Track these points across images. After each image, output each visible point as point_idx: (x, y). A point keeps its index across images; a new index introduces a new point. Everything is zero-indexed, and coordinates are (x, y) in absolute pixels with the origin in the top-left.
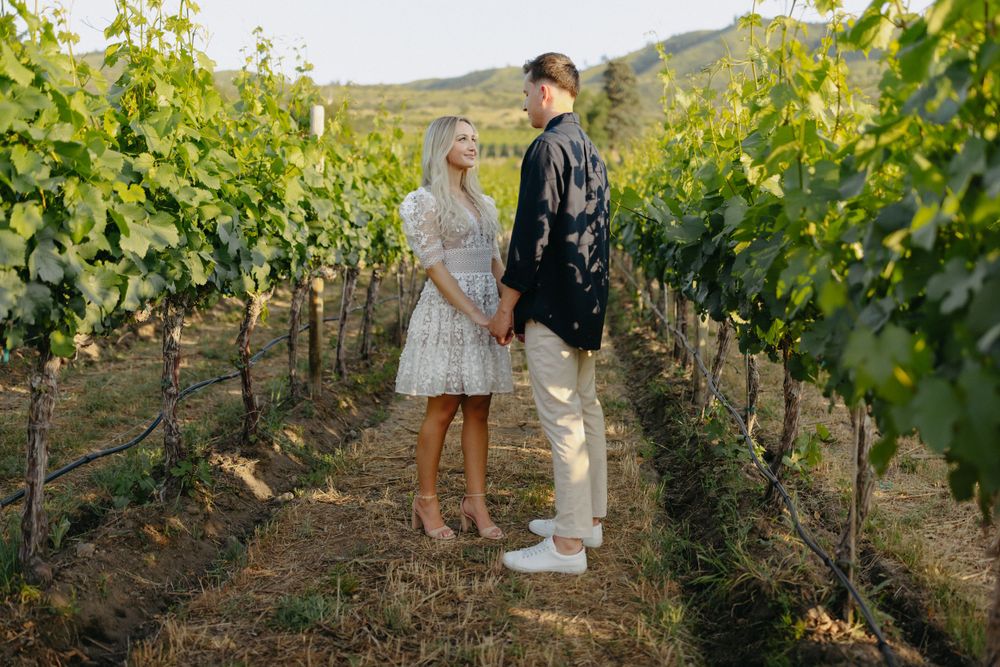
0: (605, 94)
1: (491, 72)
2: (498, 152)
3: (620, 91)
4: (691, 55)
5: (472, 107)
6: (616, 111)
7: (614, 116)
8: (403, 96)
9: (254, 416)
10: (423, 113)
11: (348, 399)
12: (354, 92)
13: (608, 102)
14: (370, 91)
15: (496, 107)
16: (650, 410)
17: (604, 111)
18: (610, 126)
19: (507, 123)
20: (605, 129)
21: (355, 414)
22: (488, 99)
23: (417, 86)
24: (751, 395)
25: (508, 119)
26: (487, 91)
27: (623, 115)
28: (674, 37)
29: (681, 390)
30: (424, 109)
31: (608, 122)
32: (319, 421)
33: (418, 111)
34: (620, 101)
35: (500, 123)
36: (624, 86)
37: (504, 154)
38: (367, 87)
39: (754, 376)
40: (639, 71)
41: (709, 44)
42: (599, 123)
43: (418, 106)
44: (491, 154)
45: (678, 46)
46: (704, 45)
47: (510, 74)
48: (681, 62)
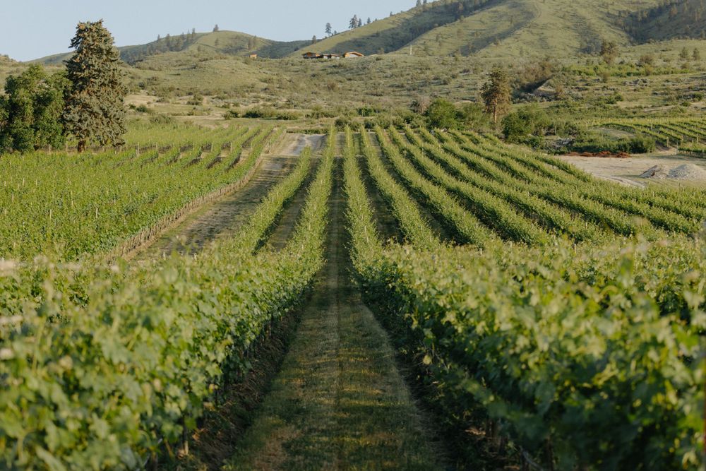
45: (461, 7)
46: (494, 9)
47: (216, 43)
48: (459, 32)
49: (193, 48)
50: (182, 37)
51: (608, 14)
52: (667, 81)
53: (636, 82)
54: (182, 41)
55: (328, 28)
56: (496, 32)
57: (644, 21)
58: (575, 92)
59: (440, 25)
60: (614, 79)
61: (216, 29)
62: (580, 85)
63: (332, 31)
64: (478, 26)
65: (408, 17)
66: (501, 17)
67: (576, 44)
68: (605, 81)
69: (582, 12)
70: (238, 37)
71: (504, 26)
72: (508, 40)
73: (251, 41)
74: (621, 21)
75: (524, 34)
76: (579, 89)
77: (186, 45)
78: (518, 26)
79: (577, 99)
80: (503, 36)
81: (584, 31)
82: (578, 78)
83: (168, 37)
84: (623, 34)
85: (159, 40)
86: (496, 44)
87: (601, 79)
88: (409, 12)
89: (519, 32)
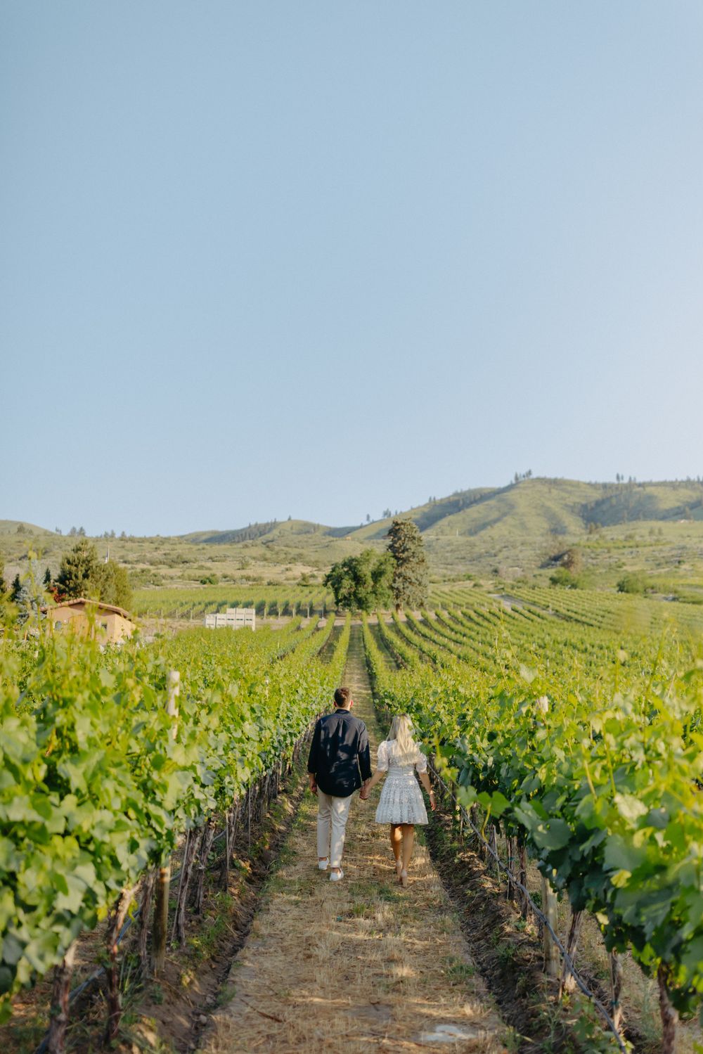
0: (390, 553)
1: (273, 526)
2: (280, 611)
3: (406, 550)
4: (474, 512)
5: (253, 562)
6: (401, 570)
7: (400, 575)
8: (181, 550)
9: (117, 1018)
10: (201, 567)
11: (190, 973)
12: (129, 545)
13: (393, 561)
14: (146, 545)
15: (278, 562)
16: (497, 973)
17: (389, 569)
18: (395, 585)
19: (287, 579)
20: (391, 588)
21: (196, 989)
22: (268, 555)
23: (195, 539)
24: (616, 988)
25: (289, 574)
26: (266, 544)
27: (409, 574)
28: (456, 494)
29: (528, 953)
30: (203, 563)
31: (394, 581)
32: (168, 1006)
33: (196, 565)
34: (405, 560)
35: (281, 578)
36: (409, 545)
37: (286, 612)
38: (142, 540)
39: (617, 969)
40: (423, 528)
41: (492, 502)
42: (384, 582)
43: (196, 560)
44: (273, 612)
45: (461, 502)
46: (486, 503)
47: (292, 528)
48: (464, 519)
49: (276, 532)
50: (268, 524)
51: (566, 505)
52: (654, 551)
53: (632, 553)
54: (268, 527)
55: (368, 517)
56: (490, 519)
57: (592, 509)
58: (590, 560)
59: (450, 514)
60: (616, 551)
61: (289, 519)
62: (593, 555)
63: (371, 519)
64: (476, 515)
65: (426, 510)
66: (492, 508)
67: (546, 526)
68: (609, 552)
69: (548, 504)
70: (306, 524)
71: (495, 515)
72: (499, 524)
73: (316, 527)
74: (576, 510)
75: (508, 519)
76: (593, 558)
77: (270, 530)
78: (505, 514)
79: (593, 565)
80: (495, 521)
81: (551, 517)
82: (588, 550)
83: (256, 524)
84: (578, 518)
85: (250, 527)
86: (492, 527)
87: (606, 551)
88: (425, 506)
89: (505, 518)
